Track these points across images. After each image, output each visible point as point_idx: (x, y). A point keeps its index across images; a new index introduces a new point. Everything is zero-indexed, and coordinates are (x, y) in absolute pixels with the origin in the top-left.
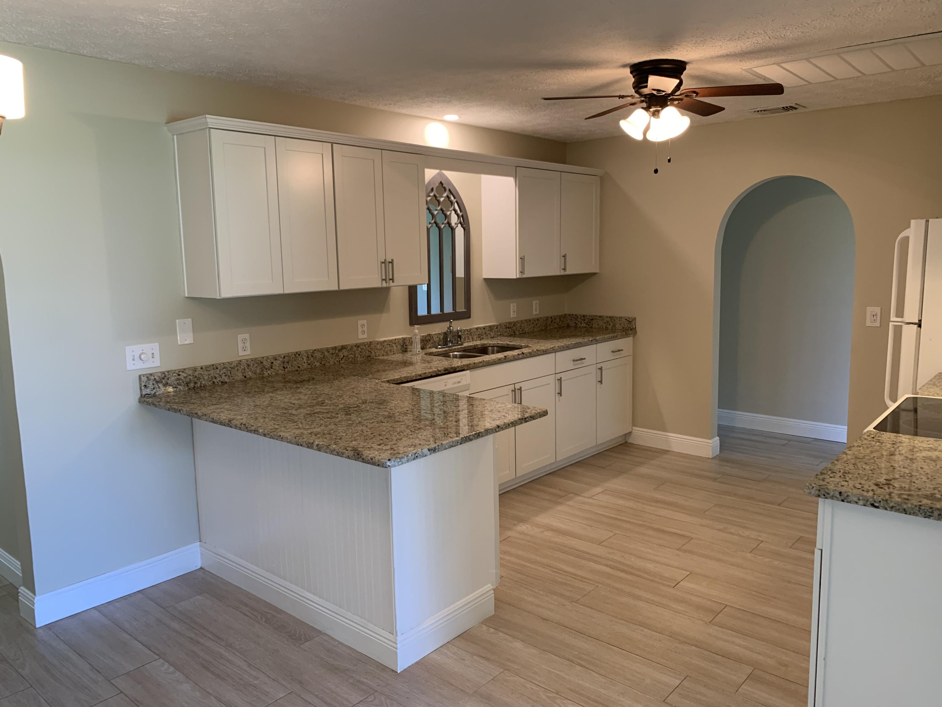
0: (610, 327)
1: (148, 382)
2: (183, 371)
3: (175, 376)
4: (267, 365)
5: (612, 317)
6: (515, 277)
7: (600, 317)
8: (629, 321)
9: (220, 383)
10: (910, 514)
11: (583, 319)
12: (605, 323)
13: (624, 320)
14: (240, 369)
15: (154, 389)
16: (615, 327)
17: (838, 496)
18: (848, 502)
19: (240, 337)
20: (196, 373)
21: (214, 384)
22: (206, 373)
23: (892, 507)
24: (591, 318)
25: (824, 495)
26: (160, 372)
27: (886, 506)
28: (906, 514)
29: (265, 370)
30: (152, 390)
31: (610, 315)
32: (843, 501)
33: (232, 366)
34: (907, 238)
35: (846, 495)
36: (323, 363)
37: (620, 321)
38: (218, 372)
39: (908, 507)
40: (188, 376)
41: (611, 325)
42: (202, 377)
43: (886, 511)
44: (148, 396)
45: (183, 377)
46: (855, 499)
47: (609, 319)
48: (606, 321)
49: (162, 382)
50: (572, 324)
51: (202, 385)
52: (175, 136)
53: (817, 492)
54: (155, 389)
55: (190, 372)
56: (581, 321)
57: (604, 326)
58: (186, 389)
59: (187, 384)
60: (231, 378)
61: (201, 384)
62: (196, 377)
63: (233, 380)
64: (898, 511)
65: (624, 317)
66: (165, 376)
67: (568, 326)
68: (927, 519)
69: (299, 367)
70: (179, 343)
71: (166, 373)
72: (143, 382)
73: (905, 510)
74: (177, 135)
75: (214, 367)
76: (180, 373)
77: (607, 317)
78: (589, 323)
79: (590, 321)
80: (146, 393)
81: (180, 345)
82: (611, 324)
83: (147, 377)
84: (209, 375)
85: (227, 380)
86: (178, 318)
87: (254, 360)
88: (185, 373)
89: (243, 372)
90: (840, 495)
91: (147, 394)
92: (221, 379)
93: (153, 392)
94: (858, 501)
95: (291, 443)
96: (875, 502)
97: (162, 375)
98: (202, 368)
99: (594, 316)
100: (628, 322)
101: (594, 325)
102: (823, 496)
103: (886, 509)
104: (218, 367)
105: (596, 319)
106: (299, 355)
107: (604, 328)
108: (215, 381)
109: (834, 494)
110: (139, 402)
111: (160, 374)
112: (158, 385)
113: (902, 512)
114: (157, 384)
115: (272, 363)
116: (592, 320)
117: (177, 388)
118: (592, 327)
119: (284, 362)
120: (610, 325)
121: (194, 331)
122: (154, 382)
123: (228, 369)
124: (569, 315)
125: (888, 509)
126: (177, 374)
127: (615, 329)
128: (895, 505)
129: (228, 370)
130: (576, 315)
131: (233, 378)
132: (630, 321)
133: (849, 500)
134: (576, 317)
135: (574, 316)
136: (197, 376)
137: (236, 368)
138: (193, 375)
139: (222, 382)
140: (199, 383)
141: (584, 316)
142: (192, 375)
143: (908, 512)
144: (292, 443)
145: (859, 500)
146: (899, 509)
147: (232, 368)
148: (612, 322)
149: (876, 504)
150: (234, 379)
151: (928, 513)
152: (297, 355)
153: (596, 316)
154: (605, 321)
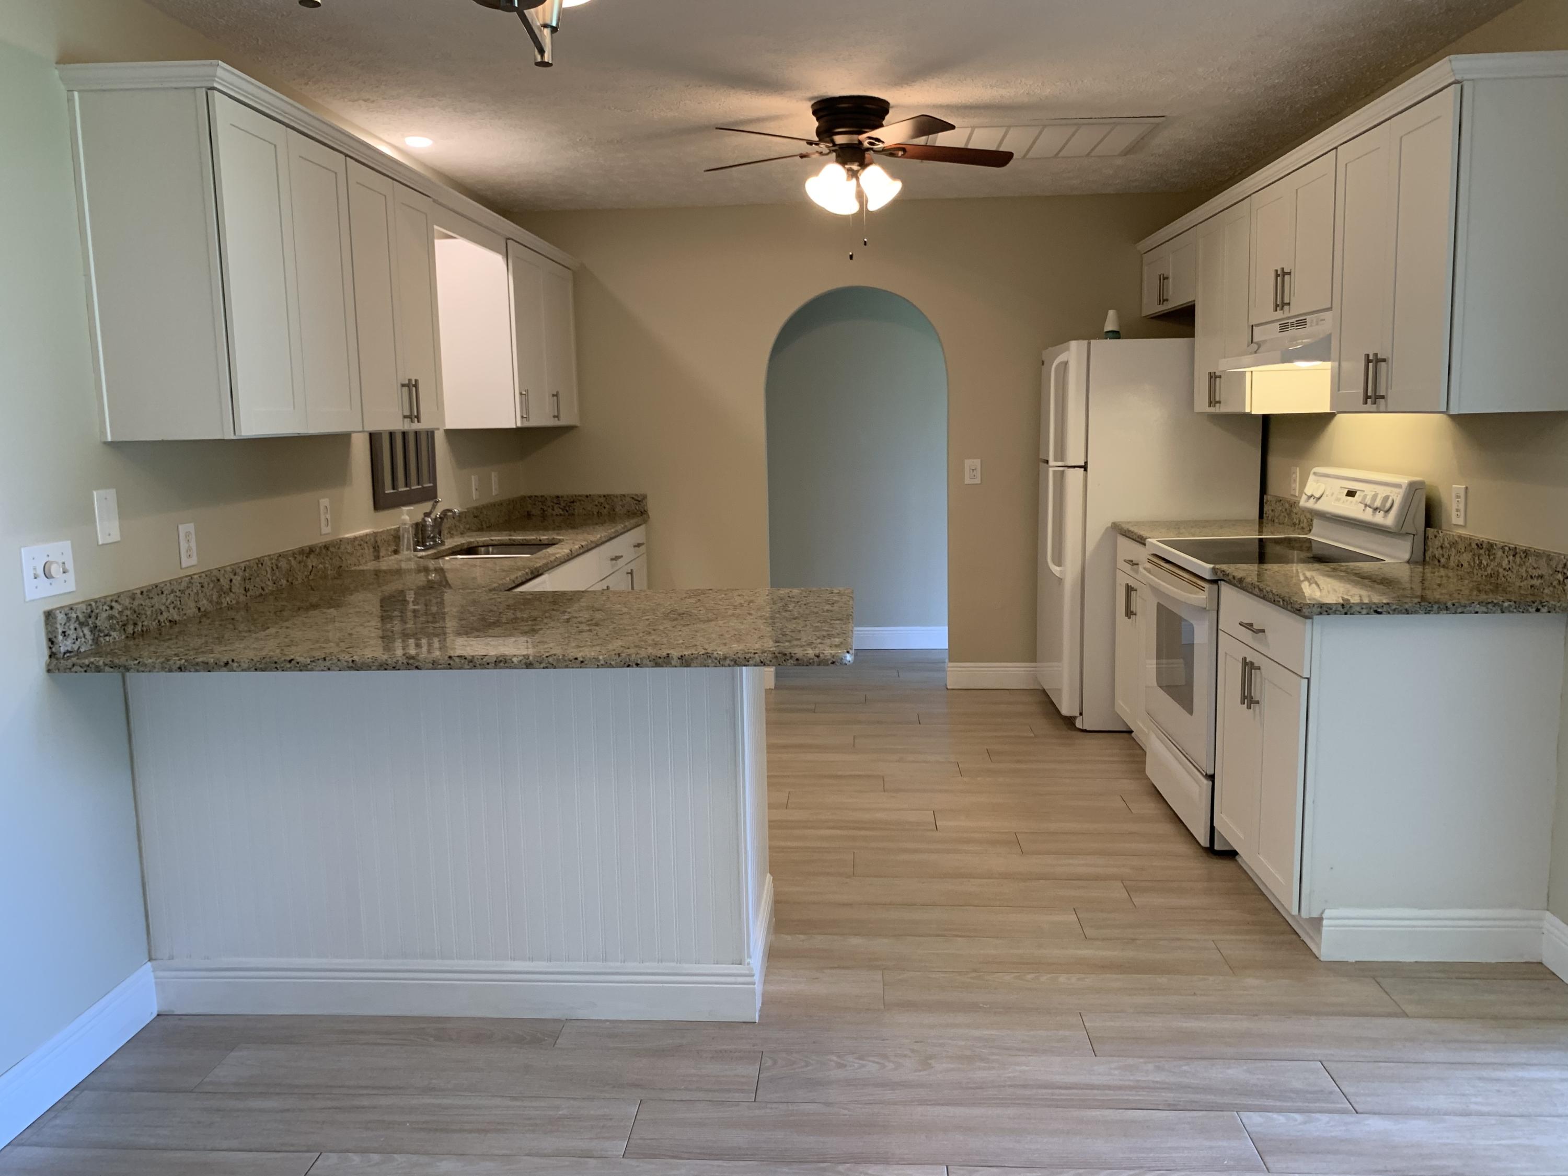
0: (605, 511)
1: (68, 624)
2: (117, 598)
3: (106, 610)
4: (224, 582)
5: (608, 495)
6: (514, 426)
7: (587, 496)
8: (637, 500)
9: (168, 624)
10: (1411, 614)
11: (555, 501)
12: (596, 505)
13: (628, 499)
14: (192, 594)
15: (77, 639)
16: (614, 510)
17: (1341, 609)
18: (1351, 614)
19: (183, 529)
20: (136, 603)
21: (160, 625)
22: (148, 602)
23: (1395, 610)
24: (572, 500)
25: (1327, 611)
26: (83, 602)
27: (1389, 610)
28: (1408, 614)
29: (223, 595)
30: (74, 643)
31: (605, 493)
32: (1346, 614)
33: (182, 588)
34: (1066, 364)
35: (1348, 606)
36: (290, 580)
37: (622, 500)
38: (164, 601)
39: (1410, 607)
40: (124, 609)
41: (607, 509)
42: (143, 612)
43: (1389, 615)
44: (68, 654)
45: (117, 611)
46: (1358, 609)
47: (602, 500)
48: (599, 503)
49: (88, 625)
50: (536, 512)
51: (145, 629)
52: (76, 94)
53: (1319, 610)
54: (79, 640)
55: (127, 602)
56: (553, 506)
57: (595, 510)
58: (123, 637)
59: (123, 627)
60: (182, 613)
61: (143, 626)
62: (135, 612)
63: (185, 617)
64: (1400, 612)
65: (628, 495)
66: (92, 611)
67: (529, 515)
68: (1427, 615)
69: (263, 589)
70: (100, 543)
71: (94, 604)
72: (61, 624)
73: (1406, 610)
74: (79, 91)
75: (156, 590)
76: (114, 604)
77: (600, 496)
78: (567, 509)
79: (569, 504)
80: (66, 649)
81: (103, 545)
82: (607, 506)
83: (66, 615)
84: (152, 607)
85: (176, 617)
86: (97, 489)
87: (208, 574)
88: (120, 604)
89: (196, 600)
90: (1343, 608)
91: (68, 652)
92: (169, 615)
93: (76, 647)
94: (1361, 611)
95: (608, 667)
96: (1378, 607)
97: (87, 609)
98: (142, 593)
99: (576, 496)
100: (635, 502)
101: (576, 511)
102: (1325, 613)
103: (1389, 613)
104: (163, 590)
105: (580, 500)
106: (262, 564)
107: (595, 513)
108: (162, 618)
109: (1337, 608)
110: (49, 671)
111: (84, 607)
112: (83, 631)
113: (1404, 614)
114: (81, 628)
115: (231, 581)
116: (573, 502)
117: (110, 636)
118: (573, 514)
119: (245, 580)
120: (605, 508)
121: (122, 515)
122: (77, 625)
123: (177, 594)
124: (530, 497)
125: (1391, 612)
126: (108, 606)
127: (615, 514)
128: (1397, 607)
129: (177, 596)
130: (542, 496)
131: (184, 612)
132: (639, 499)
133: (1352, 611)
134: (543, 499)
135: (540, 499)
136: (136, 609)
137: (187, 593)
138: (131, 608)
139: (170, 621)
140: (140, 624)
141: (558, 497)
142: (129, 607)
143: (1410, 612)
144: (611, 666)
145: (1362, 609)
146: (1401, 611)
147: (182, 592)
148: (608, 504)
149: (1379, 610)
150: (185, 614)
151: (1428, 609)
152: (260, 565)
153: (580, 496)
154: (597, 503)
